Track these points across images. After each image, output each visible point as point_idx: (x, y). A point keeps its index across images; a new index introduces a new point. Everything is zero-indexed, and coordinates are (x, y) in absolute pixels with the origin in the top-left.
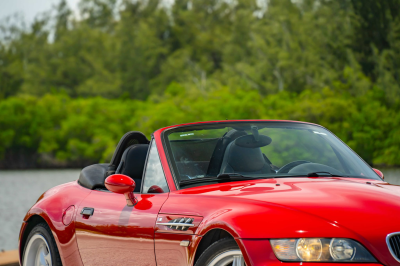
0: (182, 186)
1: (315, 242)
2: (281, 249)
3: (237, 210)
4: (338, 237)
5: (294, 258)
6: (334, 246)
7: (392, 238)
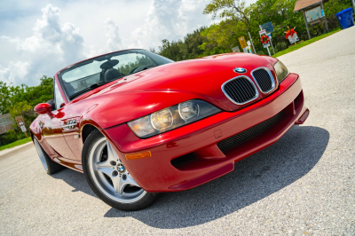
0: (71, 99)
2: (140, 127)
4: (182, 101)
5: (151, 131)
6: (181, 109)
7: (225, 86)
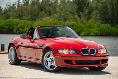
0: (41, 38)
1: (67, 50)
2: (60, 51)
3: (52, 43)
4: (71, 49)
5: (63, 53)
6: (71, 51)
7: (82, 50)
